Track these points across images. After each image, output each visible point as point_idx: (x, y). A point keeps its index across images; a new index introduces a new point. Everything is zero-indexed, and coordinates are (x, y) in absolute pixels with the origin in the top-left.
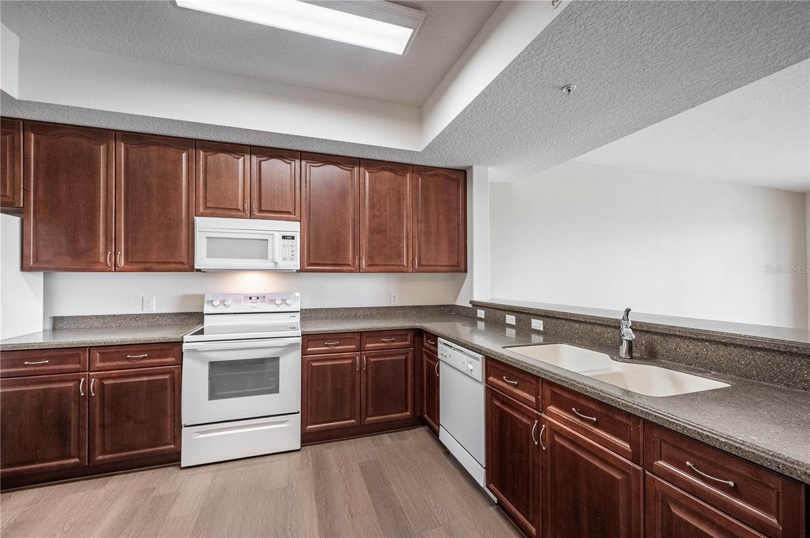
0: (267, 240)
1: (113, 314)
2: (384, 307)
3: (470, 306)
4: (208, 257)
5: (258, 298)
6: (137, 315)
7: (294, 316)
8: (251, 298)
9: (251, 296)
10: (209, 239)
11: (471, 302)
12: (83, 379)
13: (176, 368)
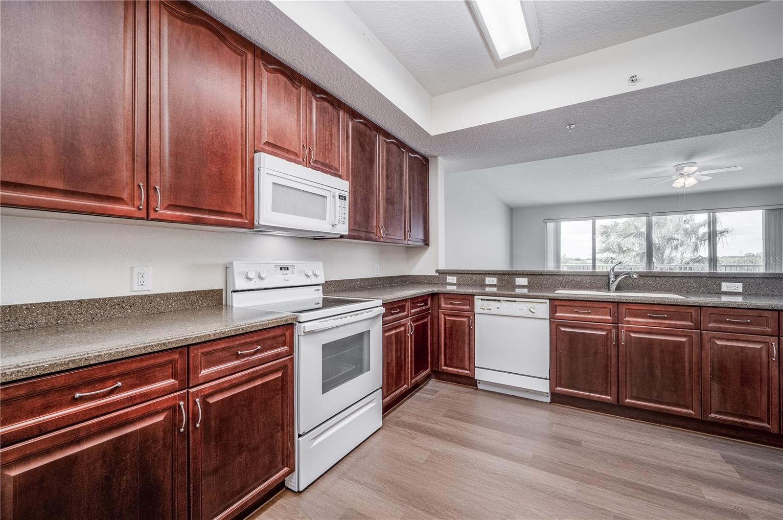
0: (326, 197)
1: (79, 299)
2: (372, 278)
3: (438, 274)
5: (287, 269)
6: (123, 298)
8: (281, 269)
10: (276, 186)
11: (437, 271)
12: (182, 403)
13: (290, 359)
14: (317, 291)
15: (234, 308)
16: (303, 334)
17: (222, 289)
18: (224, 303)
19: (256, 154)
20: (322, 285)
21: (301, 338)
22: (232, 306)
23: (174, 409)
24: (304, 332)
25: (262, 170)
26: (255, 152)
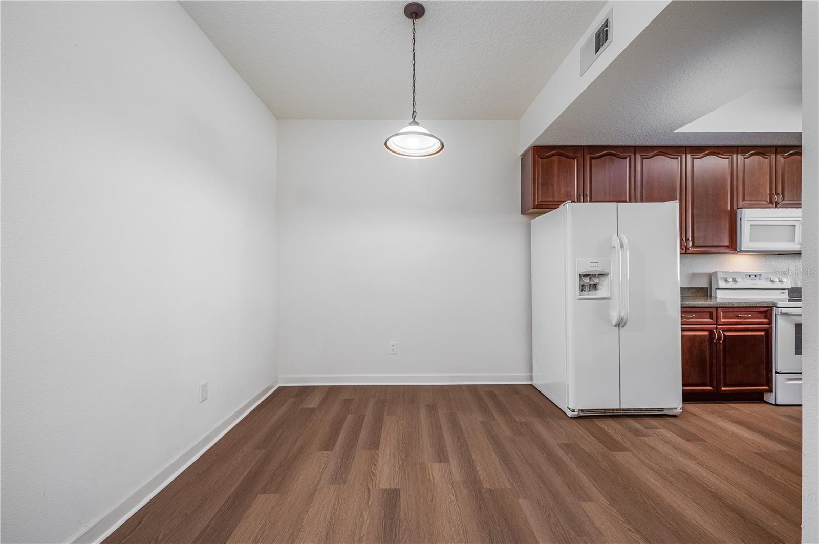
0: (795, 225)
4: (750, 241)
5: (755, 276)
7: (783, 293)
8: (750, 276)
9: (750, 274)
10: (753, 226)
12: (715, 330)
13: (770, 327)
14: (783, 294)
15: (718, 298)
16: (779, 314)
17: (708, 288)
18: (709, 295)
19: (738, 210)
20: (788, 289)
21: (778, 317)
22: (716, 297)
23: (711, 332)
24: (781, 313)
25: (743, 219)
26: (738, 209)
